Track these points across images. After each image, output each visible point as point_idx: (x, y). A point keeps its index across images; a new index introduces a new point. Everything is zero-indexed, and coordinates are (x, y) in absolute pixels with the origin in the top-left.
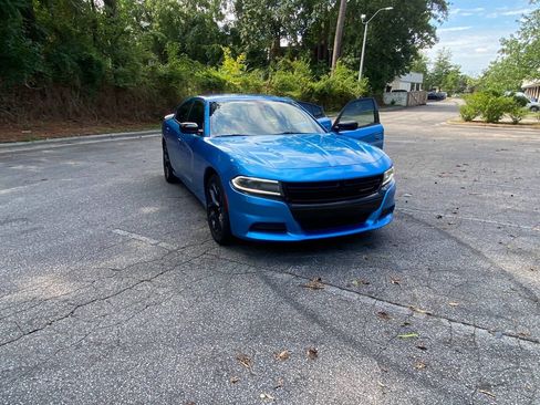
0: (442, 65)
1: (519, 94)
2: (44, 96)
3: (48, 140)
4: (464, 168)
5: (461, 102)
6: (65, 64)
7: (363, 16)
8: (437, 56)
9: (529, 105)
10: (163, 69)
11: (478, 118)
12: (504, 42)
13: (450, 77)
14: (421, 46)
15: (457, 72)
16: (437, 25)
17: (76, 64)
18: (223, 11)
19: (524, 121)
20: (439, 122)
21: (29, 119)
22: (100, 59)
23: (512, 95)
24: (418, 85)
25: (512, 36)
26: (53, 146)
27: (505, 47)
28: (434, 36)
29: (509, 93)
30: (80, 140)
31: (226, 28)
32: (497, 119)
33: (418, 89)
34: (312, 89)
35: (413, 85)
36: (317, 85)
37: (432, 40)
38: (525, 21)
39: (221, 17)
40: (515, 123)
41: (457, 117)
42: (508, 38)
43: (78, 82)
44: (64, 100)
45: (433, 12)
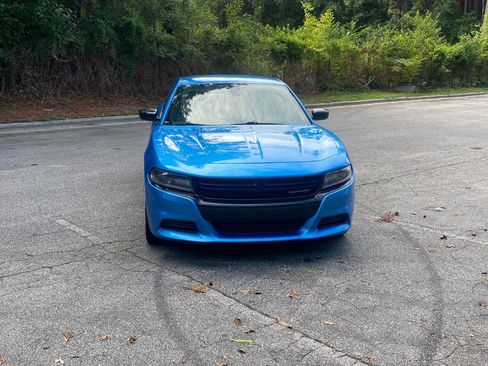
2: (74, 70)
3: (67, 120)
6: (100, 31)
10: (219, 34)
17: (112, 31)
21: (55, 95)
22: (142, 25)
26: (71, 127)
30: (102, 121)
34: (442, 55)
36: (451, 50)
43: (113, 53)
44: (96, 73)
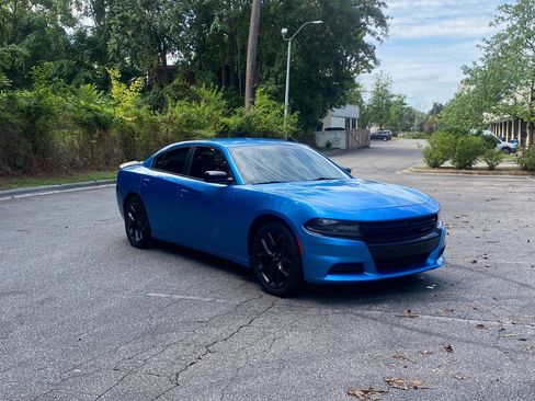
0: (381, 94)
1: (487, 132)
4: (465, 219)
5: (424, 143)
7: (284, 31)
8: (374, 81)
9: (500, 146)
11: (448, 164)
12: (467, 70)
13: (393, 110)
14: (357, 71)
15: (402, 103)
16: (376, 43)
18: (75, 13)
19: (501, 166)
20: (399, 170)
23: (479, 134)
24: (354, 120)
25: (475, 63)
27: (469, 76)
28: (373, 58)
29: (475, 131)
31: (81, 36)
32: (470, 164)
33: (354, 126)
35: (347, 120)
36: (233, 122)
37: (371, 62)
38: (487, 45)
39: (71, 21)
40: (492, 168)
41: (422, 163)
42: (471, 66)
45: (369, 27)
